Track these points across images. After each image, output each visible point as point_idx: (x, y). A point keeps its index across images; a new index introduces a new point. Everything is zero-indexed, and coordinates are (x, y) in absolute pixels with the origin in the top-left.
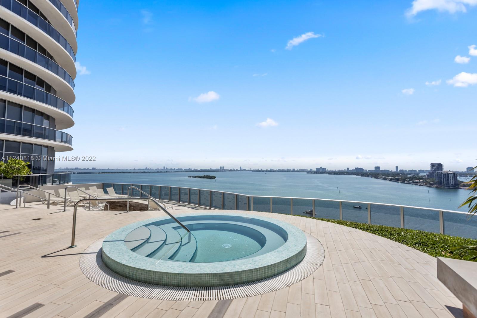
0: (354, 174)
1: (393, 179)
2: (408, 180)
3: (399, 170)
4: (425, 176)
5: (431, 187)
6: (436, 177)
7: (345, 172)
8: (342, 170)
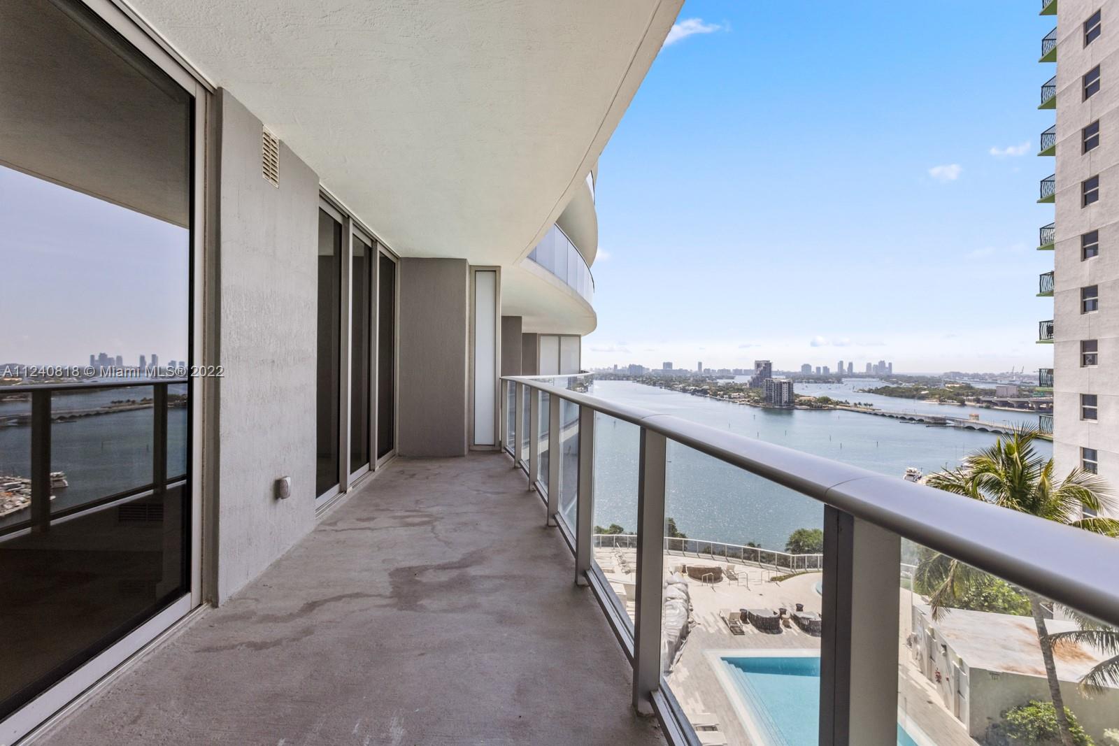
0: (628, 378)
1: (698, 391)
2: (722, 393)
3: (703, 370)
4: (746, 384)
5: (755, 407)
6: (765, 388)
7: (611, 375)
8: (604, 369)
